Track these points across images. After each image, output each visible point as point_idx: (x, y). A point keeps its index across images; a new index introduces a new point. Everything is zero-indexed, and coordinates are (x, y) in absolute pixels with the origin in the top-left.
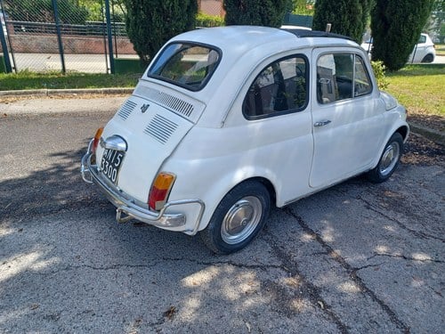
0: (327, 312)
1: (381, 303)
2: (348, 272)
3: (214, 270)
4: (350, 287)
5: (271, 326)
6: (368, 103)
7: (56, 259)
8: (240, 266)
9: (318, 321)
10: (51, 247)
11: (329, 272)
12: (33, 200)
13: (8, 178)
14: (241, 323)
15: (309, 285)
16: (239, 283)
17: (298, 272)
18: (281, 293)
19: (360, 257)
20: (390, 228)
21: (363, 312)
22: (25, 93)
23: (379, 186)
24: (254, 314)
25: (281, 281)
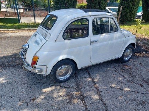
0: (84, 105)
1: (104, 103)
2: (98, 92)
3: (53, 88)
4: (96, 97)
5: (63, 107)
6: (116, 35)
7: (8, 80)
8: (62, 87)
9: (80, 107)
10: (9, 76)
11: (91, 92)
12: (10, 62)
13: (5, 55)
14: (54, 105)
15: (82, 95)
16: (59, 92)
17: (80, 90)
18: (72, 97)
19: (104, 87)
20: (120, 79)
21: (97, 106)
22: (21, 30)
23: (124, 64)
24: (60, 102)
25: (74, 93)
